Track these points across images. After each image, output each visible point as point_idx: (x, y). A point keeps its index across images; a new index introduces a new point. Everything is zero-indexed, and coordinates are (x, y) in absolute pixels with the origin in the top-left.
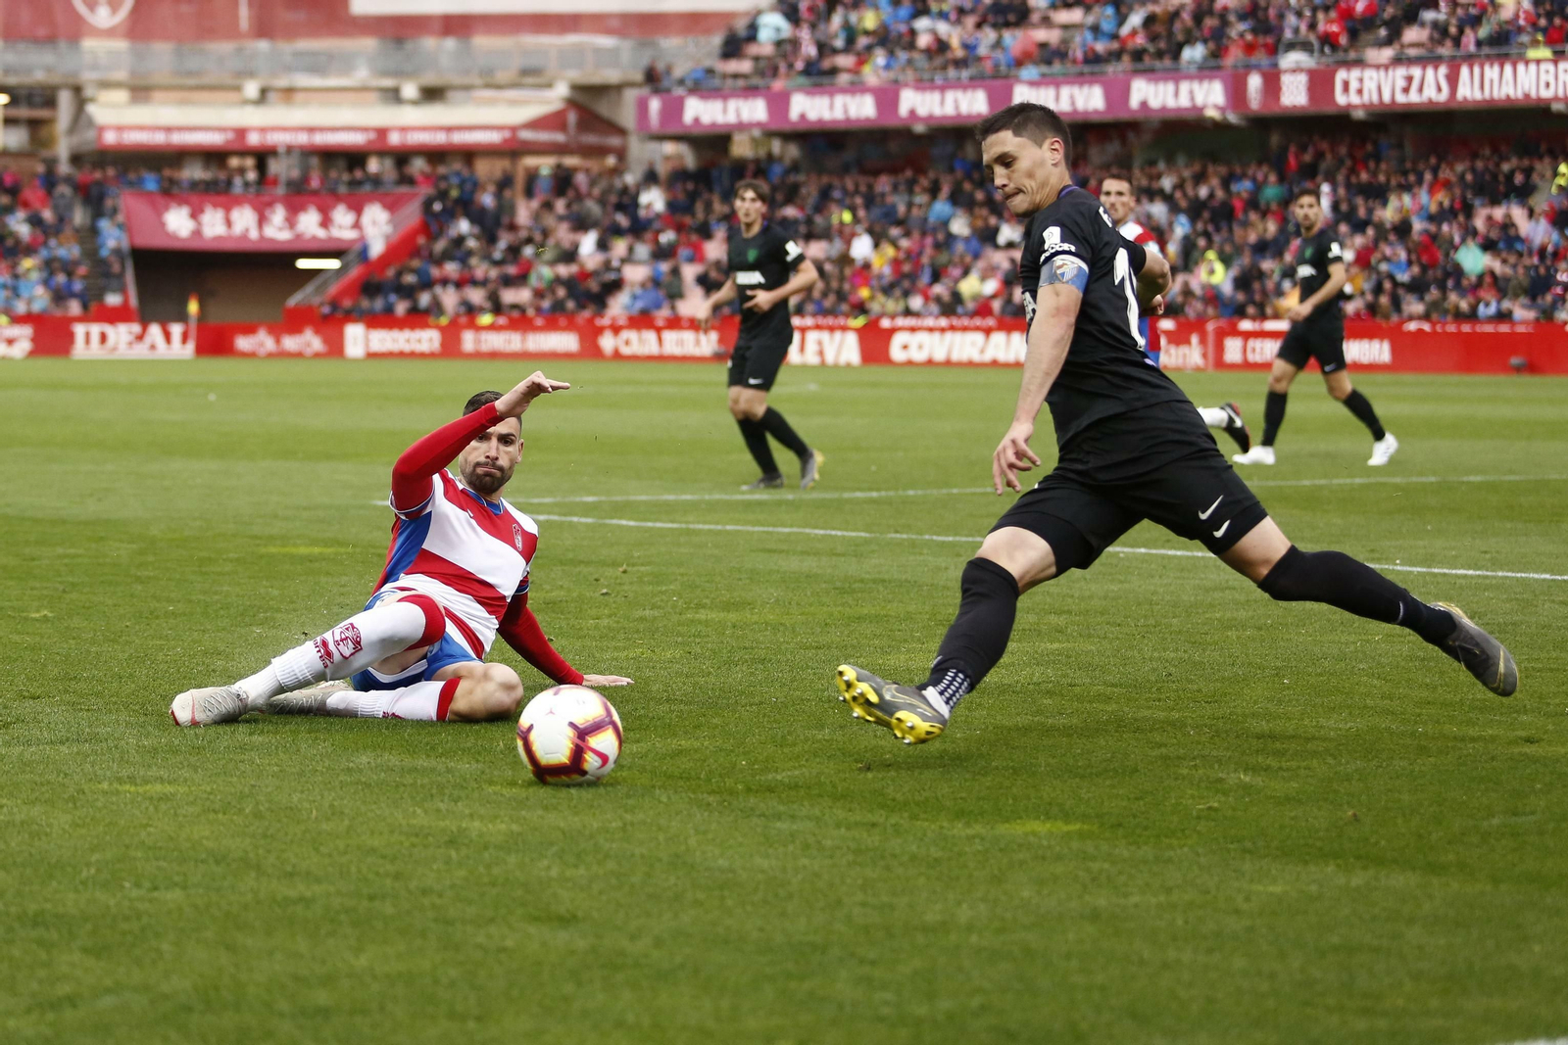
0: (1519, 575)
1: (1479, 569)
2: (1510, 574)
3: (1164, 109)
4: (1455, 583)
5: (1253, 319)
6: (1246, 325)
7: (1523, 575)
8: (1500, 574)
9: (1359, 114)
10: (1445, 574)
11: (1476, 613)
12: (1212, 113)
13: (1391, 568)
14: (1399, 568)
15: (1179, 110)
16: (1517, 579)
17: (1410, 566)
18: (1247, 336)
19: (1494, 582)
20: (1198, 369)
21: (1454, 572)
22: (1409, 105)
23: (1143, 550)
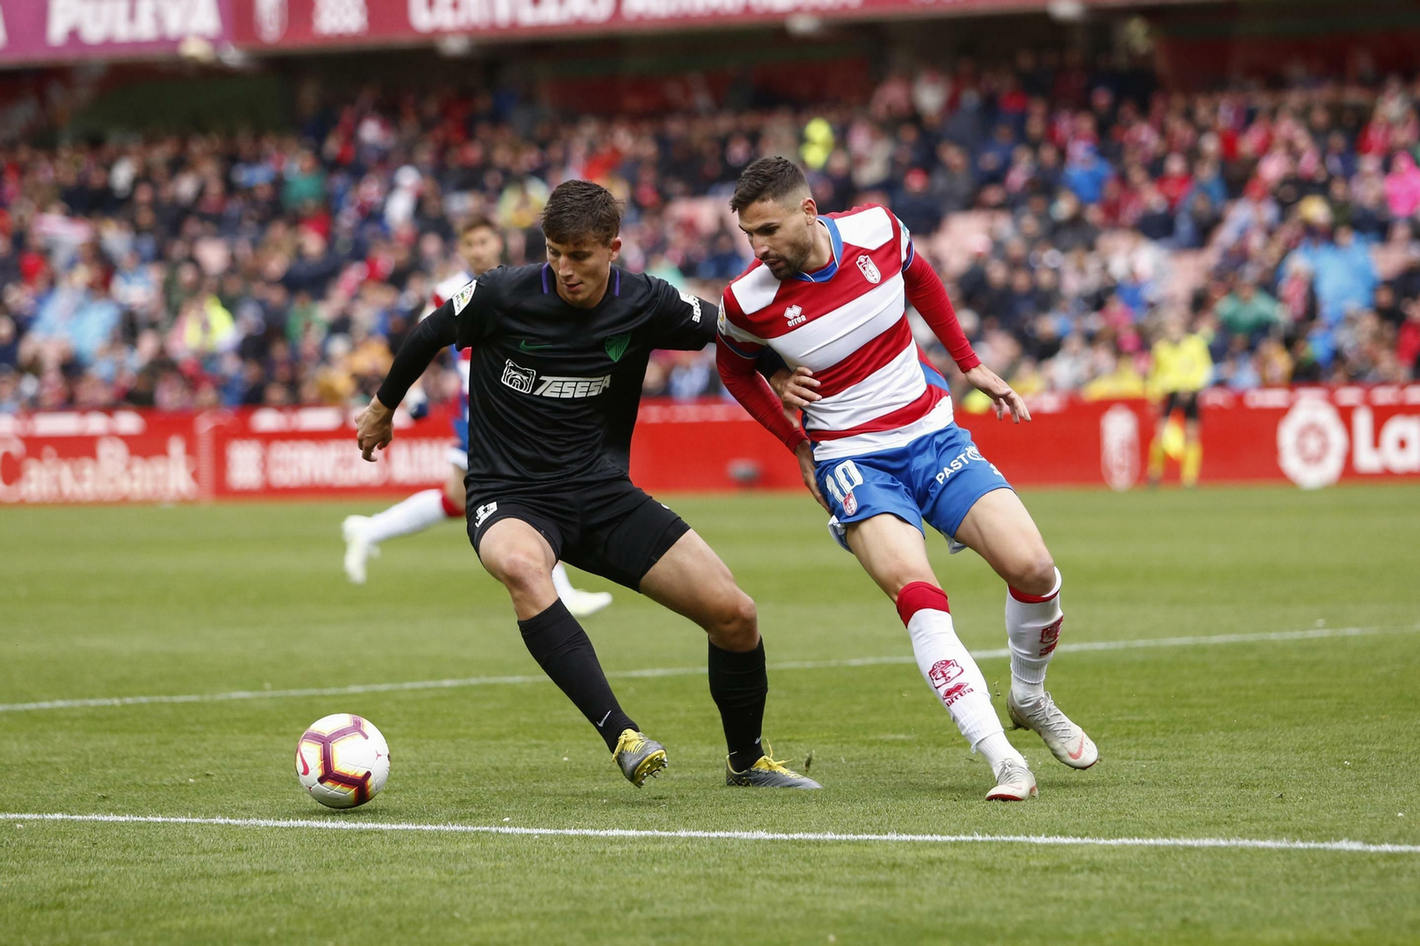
0: (714, 835)
1: (647, 827)
2: (700, 834)
3: (108, 43)
4: (604, 852)
5: (280, 408)
6: (267, 420)
7: (722, 834)
8: (683, 833)
9: (455, 45)
10: (586, 838)
11: (633, 901)
12: (195, 49)
13: (494, 829)
14: (508, 830)
15: (136, 44)
16: (712, 842)
17: (526, 826)
18: (268, 438)
19: (671, 847)
20: (183, 501)
21: (603, 833)
22: (541, 28)
23: (58, 816)
